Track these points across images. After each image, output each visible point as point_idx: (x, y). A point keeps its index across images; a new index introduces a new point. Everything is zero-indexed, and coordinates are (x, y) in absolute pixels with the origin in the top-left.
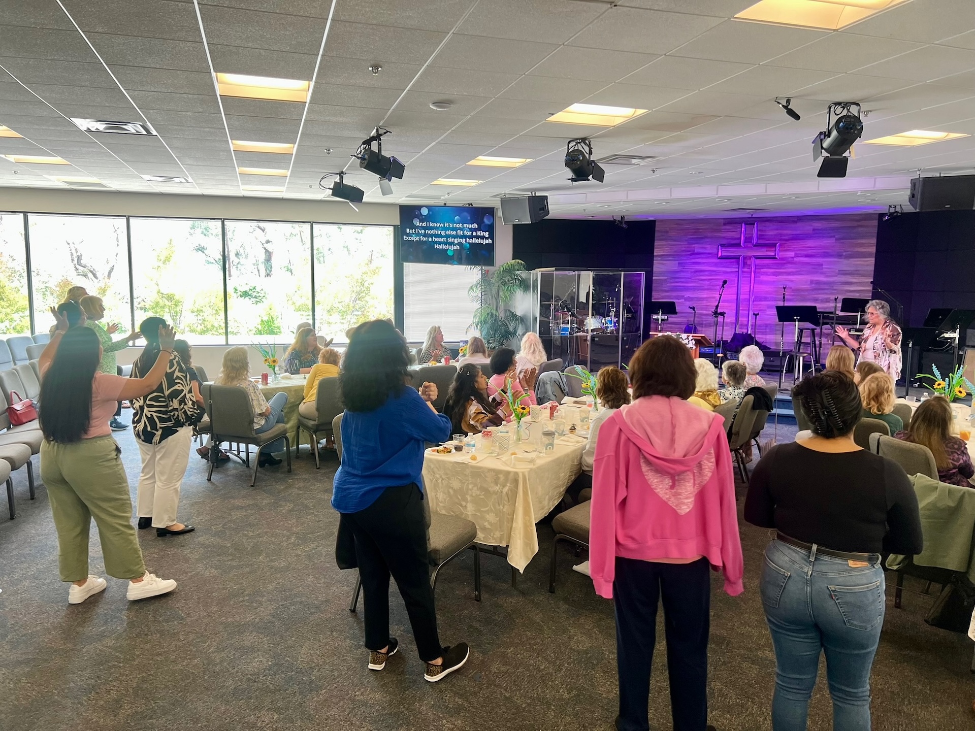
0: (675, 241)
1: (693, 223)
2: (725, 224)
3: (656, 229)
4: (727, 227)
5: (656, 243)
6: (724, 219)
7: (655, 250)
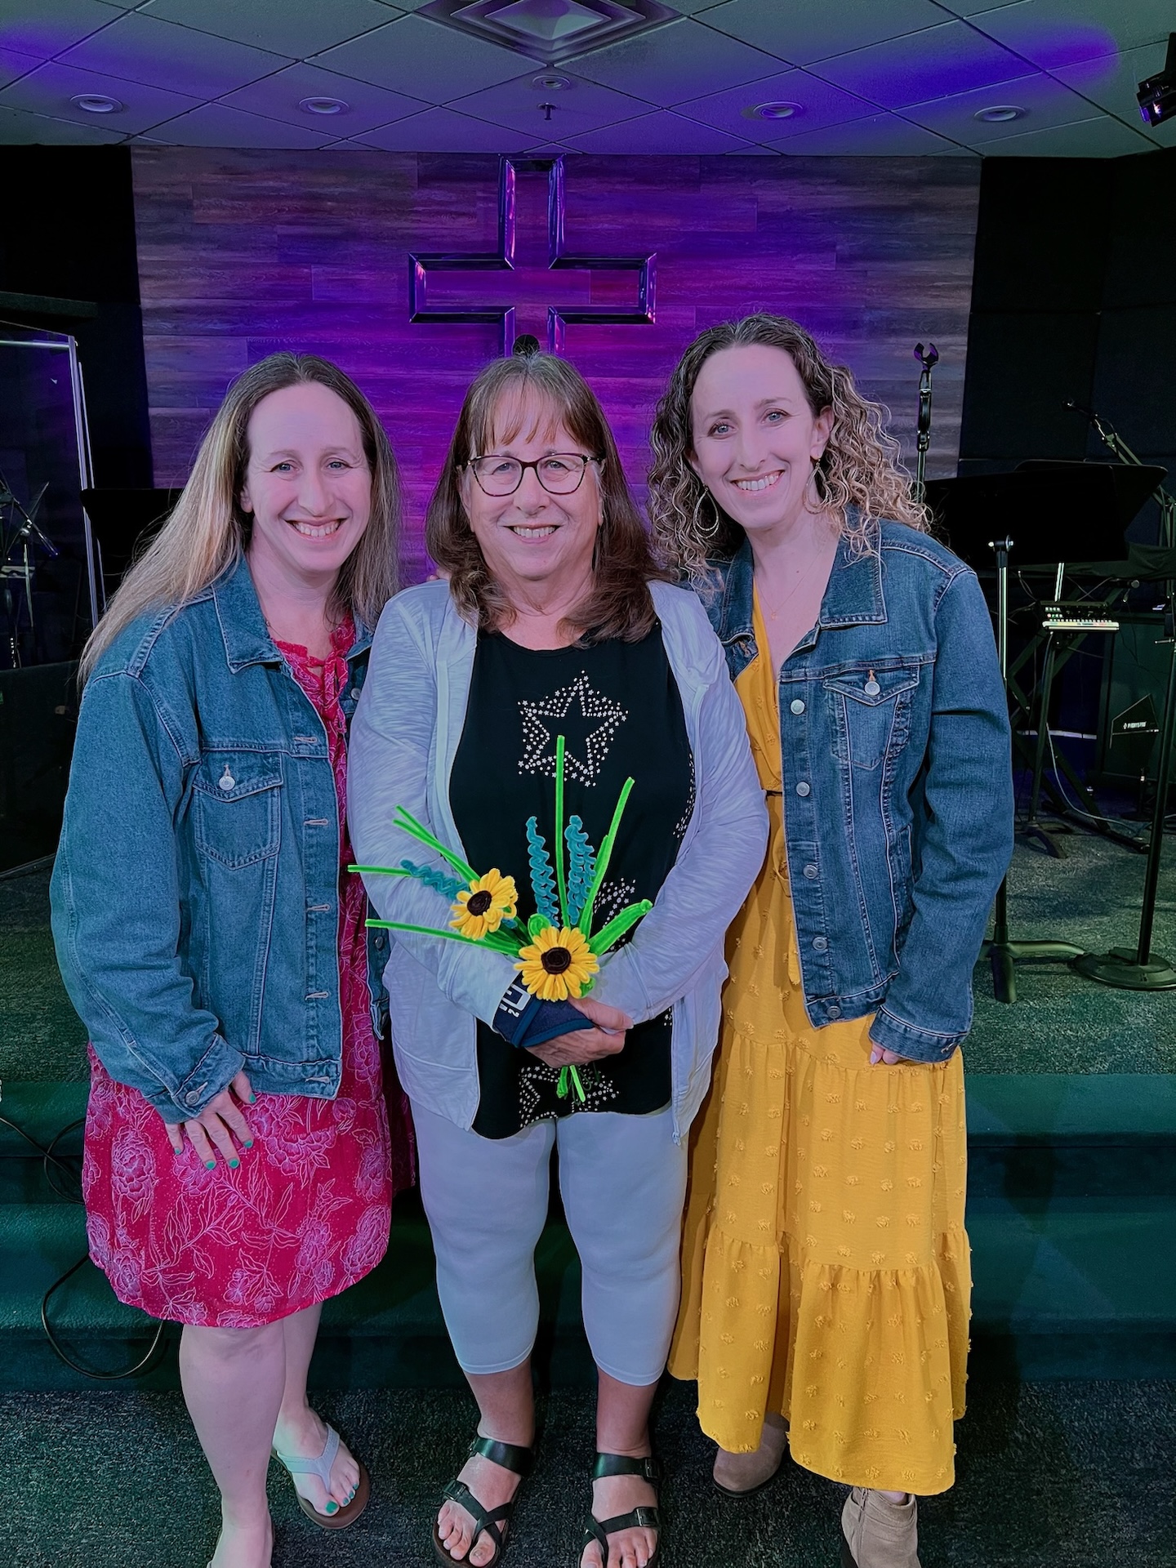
0: (226, 246)
1: (293, 168)
2: (424, 180)
3: (137, 189)
4: (438, 195)
5: (146, 255)
6: (420, 156)
7: (145, 287)
